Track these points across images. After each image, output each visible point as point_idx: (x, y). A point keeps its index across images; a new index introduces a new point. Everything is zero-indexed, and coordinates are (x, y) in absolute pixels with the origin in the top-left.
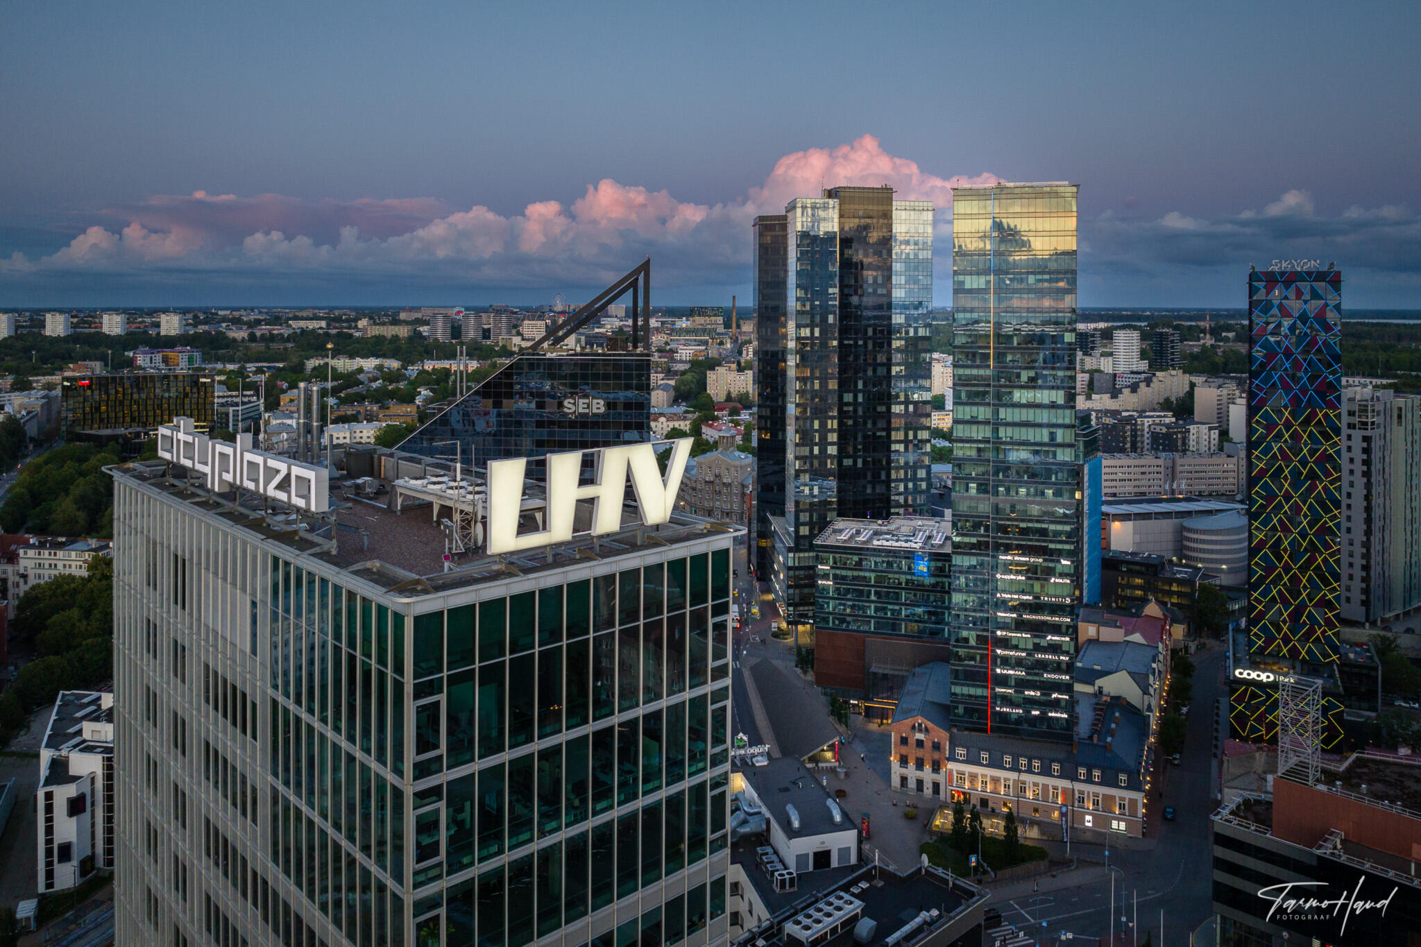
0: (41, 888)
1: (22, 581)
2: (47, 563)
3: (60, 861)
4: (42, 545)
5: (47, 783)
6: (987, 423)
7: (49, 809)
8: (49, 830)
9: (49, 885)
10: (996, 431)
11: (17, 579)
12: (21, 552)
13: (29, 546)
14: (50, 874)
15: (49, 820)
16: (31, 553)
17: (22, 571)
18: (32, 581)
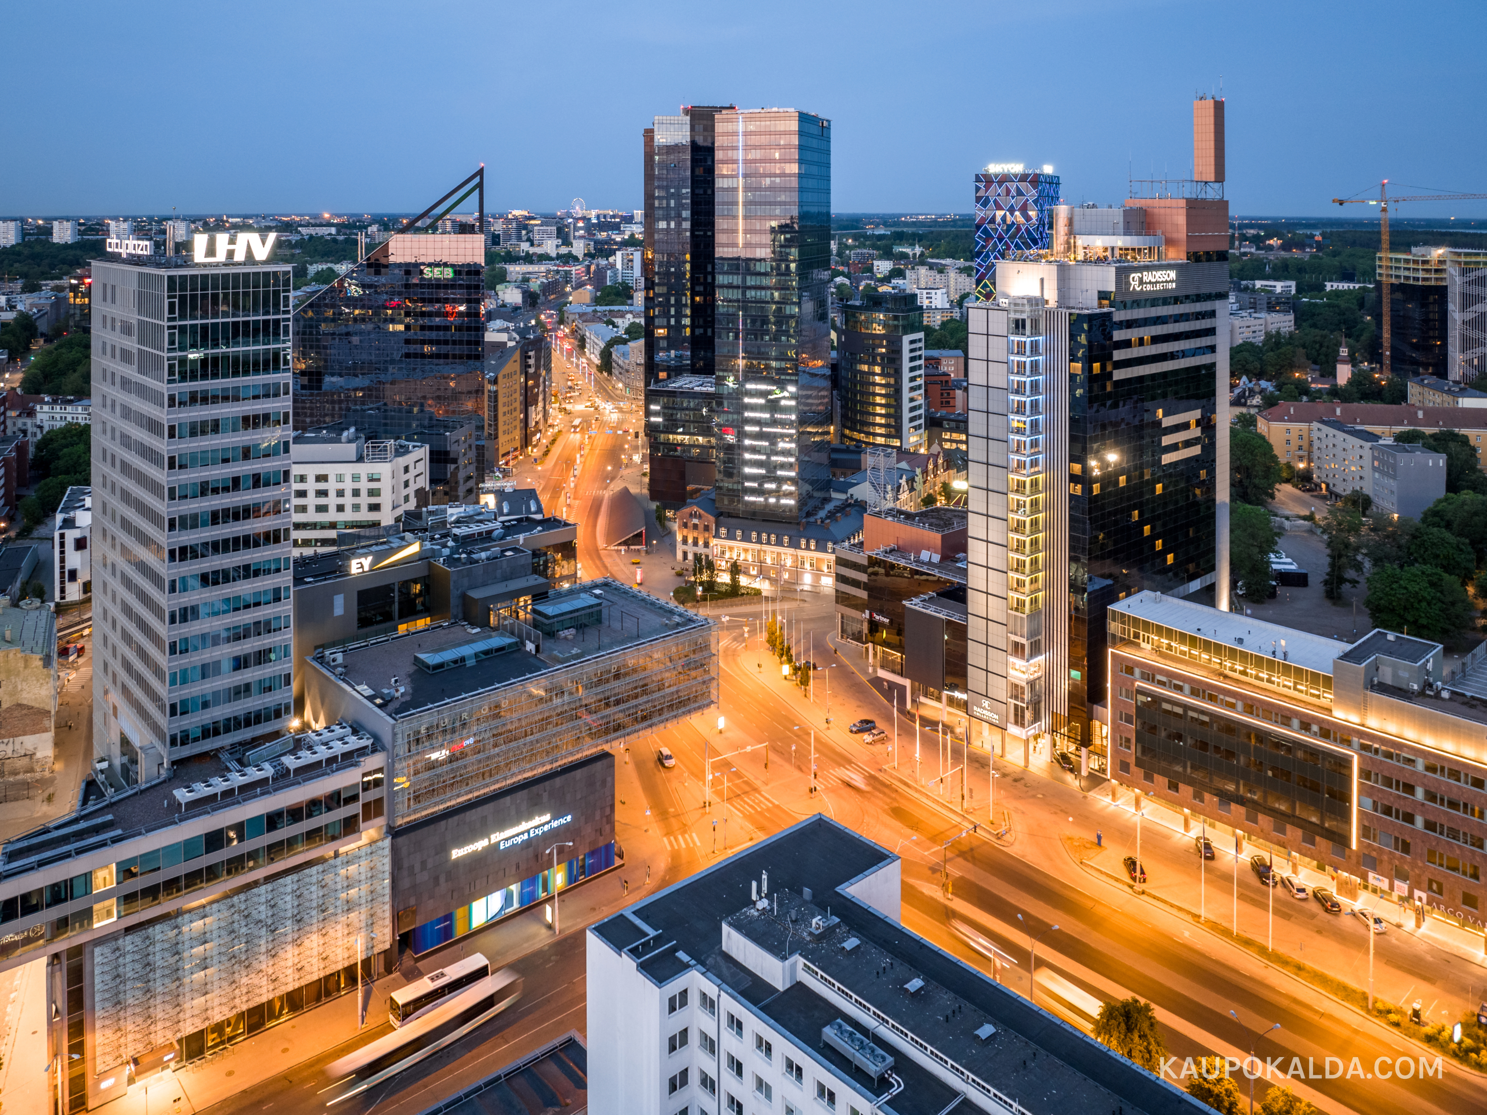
0: (57, 599)
1: (38, 431)
2: (58, 416)
3: (70, 580)
4: (55, 402)
5: (60, 528)
6: (738, 287)
7: (62, 545)
8: (62, 560)
9: (63, 598)
10: (744, 294)
11: (35, 430)
12: (38, 407)
13: (42, 402)
14: (63, 590)
15: (62, 552)
16: (46, 408)
17: (38, 423)
18: (46, 429)
